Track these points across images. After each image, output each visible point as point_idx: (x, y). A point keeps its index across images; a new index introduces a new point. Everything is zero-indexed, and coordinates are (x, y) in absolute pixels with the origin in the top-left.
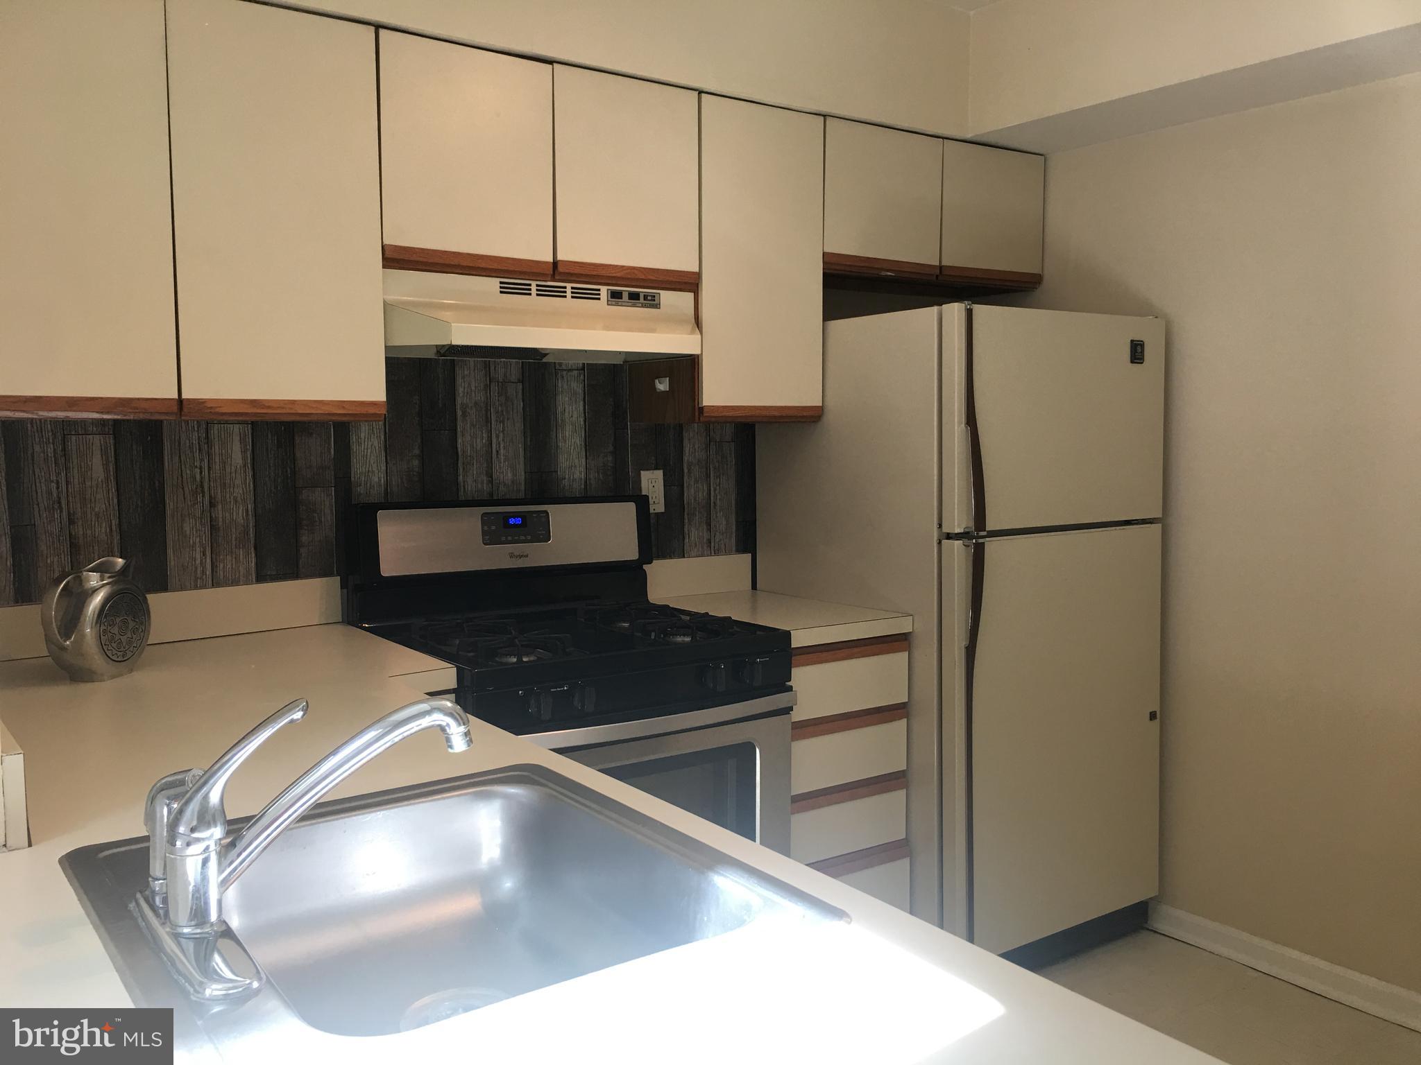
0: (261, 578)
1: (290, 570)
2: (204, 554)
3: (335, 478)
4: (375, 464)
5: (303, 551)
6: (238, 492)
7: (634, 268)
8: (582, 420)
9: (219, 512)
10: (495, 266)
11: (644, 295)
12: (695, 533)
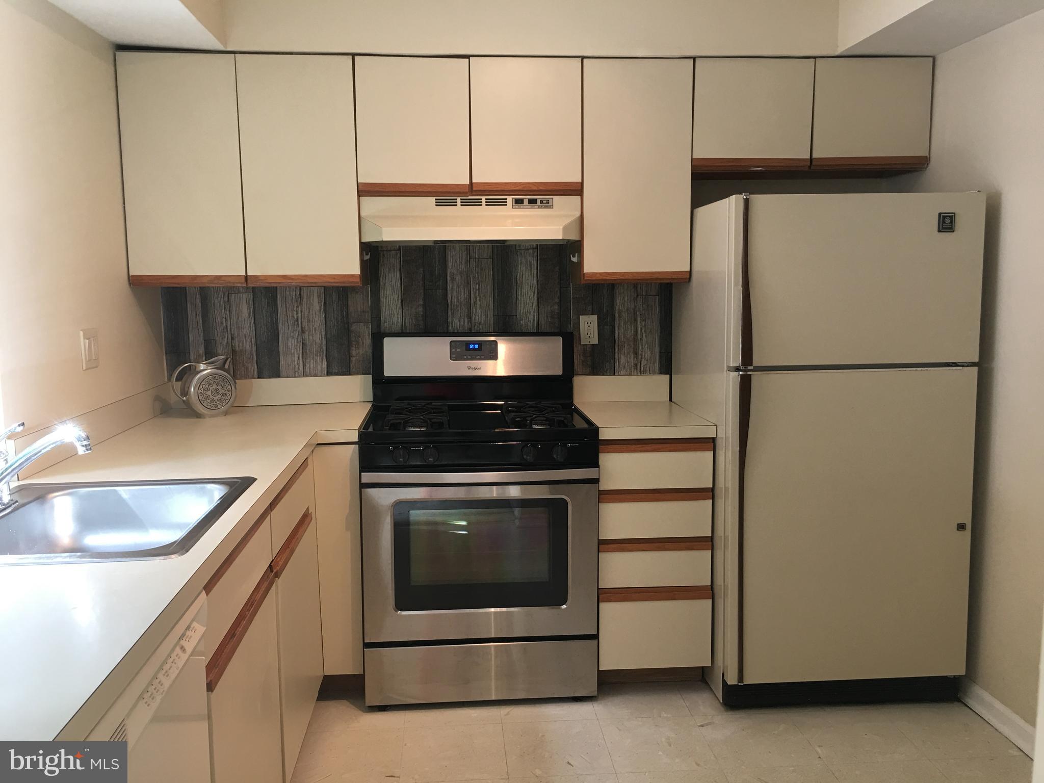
0: (330, 373)
1: (346, 371)
2: (299, 358)
3: (371, 318)
4: (395, 310)
5: (353, 359)
6: (317, 324)
7: (529, 183)
8: (535, 282)
9: (306, 336)
10: (429, 190)
11: (541, 201)
12: (623, 359)
